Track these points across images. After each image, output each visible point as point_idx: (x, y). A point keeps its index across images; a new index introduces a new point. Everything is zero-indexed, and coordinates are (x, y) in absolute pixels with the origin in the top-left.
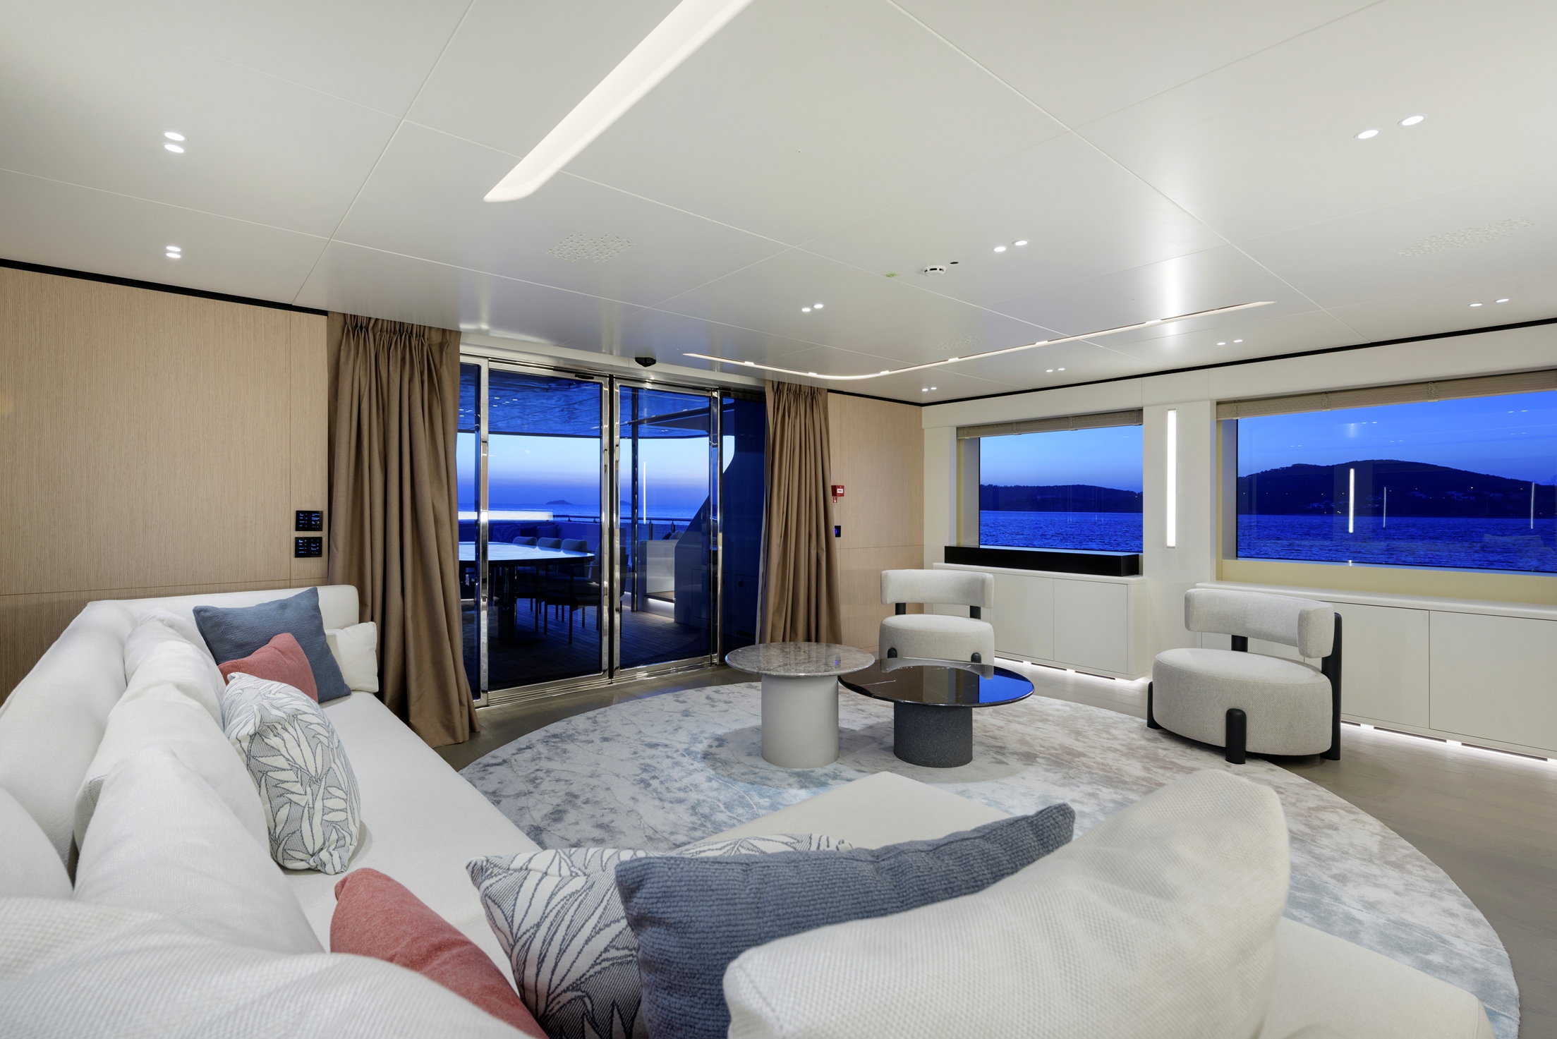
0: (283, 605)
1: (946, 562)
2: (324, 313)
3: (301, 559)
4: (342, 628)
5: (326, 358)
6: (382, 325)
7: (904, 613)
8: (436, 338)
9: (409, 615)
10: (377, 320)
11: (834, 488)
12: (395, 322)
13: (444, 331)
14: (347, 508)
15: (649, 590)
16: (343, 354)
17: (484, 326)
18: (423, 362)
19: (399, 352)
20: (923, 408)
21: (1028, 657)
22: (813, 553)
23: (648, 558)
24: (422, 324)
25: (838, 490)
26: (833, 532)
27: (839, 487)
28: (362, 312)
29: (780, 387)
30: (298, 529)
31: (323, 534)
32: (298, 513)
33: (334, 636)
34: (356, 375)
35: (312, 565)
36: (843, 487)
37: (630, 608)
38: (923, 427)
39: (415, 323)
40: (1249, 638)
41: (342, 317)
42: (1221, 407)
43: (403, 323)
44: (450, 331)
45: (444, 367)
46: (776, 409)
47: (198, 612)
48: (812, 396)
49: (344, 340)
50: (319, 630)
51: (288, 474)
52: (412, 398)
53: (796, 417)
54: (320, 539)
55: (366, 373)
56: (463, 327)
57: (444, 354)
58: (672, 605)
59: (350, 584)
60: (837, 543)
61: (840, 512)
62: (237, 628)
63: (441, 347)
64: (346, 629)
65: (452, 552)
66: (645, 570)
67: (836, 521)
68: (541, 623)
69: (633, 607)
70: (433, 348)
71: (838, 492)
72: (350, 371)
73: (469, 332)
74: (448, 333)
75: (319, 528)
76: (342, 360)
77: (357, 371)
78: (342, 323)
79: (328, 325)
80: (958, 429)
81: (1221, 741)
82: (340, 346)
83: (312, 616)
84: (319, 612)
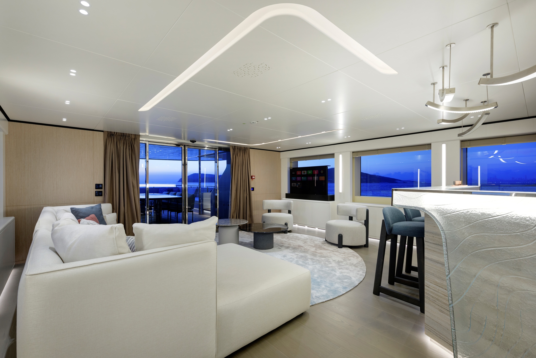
0: (92, 208)
1: (286, 198)
2: (102, 131)
3: (97, 197)
4: (108, 214)
5: (103, 143)
6: (118, 134)
7: (271, 212)
8: (133, 137)
9: (126, 212)
10: (117, 133)
11: (252, 177)
12: (122, 133)
13: (135, 135)
14: (109, 183)
15: (204, 208)
16: (108, 142)
17: (147, 134)
18: (129, 143)
19: (123, 141)
20: (281, 153)
21: (306, 225)
22: (245, 195)
23: (204, 198)
24: (129, 133)
25: (253, 177)
26: (251, 189)
27: (253, 176)
28: (113, 131)
29: (235, 147)
30: (96, 189)
31: (103, 190)
32: (96, 184)
33: (105, 216)
34: (111, 148)
35: (100, 198)
36: (254, 176)
37: (198, 213)
38: (281, 158)
39: (127, 133)
40: (353, 217)
41: (107, 132)
42: (353, 153)
43: (124, 133)
44: (137, 135)
45: (135, 144)
46: (233, 154)
47: (71, 209)
48: (245, 150)
49: (108, 138)
50: (101, 214)
51: (93, 174)
52: (126, 153)
53: (240, 156)
54: (102, 191)
55: (114, 147)
56: (141, 134)
57: (135, 141)
58: (210, 212)
59: (110, 203)
60: (252, 192)
61: (253, 184)
62: (81, 213)
63: (135, 139)
64: (109, 214)
65: (137, 195)
66: (203, 202)
67: (252, 186)
68: (169, 217)
69: (199, 213)
70: (132, 140)
71: (253, 178)
72: (109, 147)
73: (142, 135)
74: (136, 136)
75: (102, 189)
76: (107, 144)
77: (111, 147)
78: (107, 134)
79: (104, 134)
80: (290, 159)
81: (337, 243)
82: (107, 140)
83: (100, 211)
84: (101, 210)
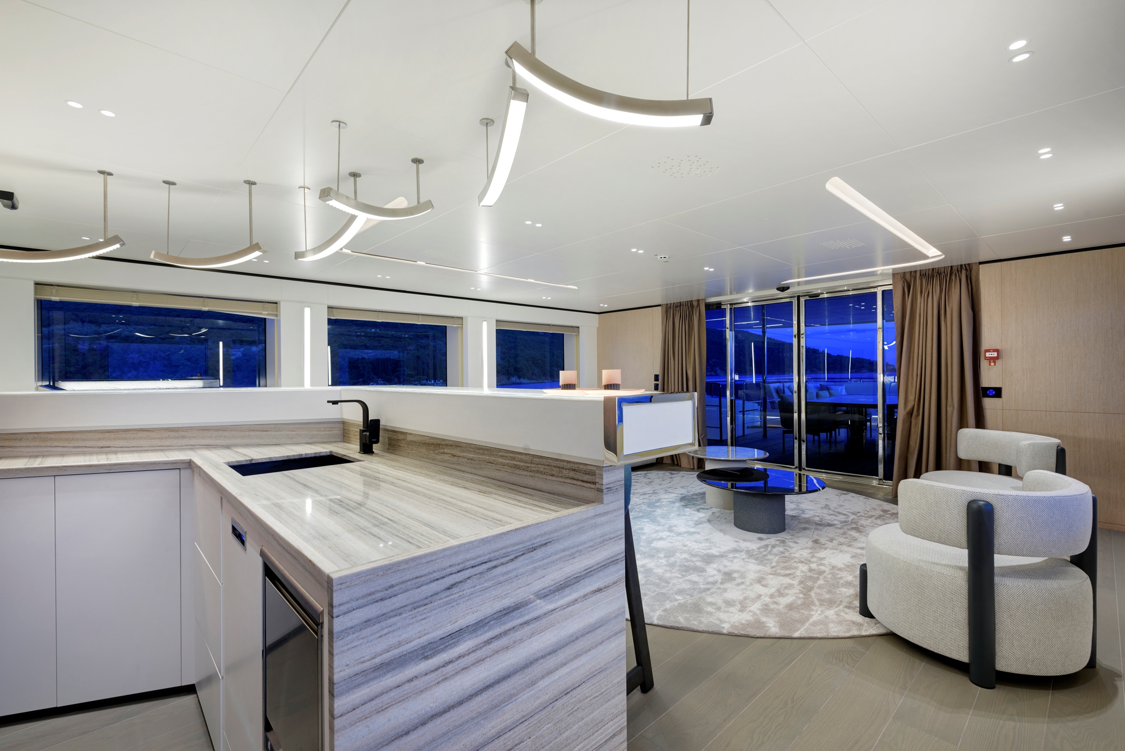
2: (660, 305)
5: (661, 321)
13: (698, 300)
16: (665, 318)
25: (988, 353)
27: (990, 351)
30: (655, 381)
31: (659, 383)
32: (655, 376)
36: (997, 351)
45: (695, 316)
49: (665, 314)
51: (653, 362)
55: (670, 324)
67: (988, 381)
71: (988, 356)
72: (666, 324)
74: (699, 303)
75: (659, 380)
76: (664, 321)
79: (662, 309)
